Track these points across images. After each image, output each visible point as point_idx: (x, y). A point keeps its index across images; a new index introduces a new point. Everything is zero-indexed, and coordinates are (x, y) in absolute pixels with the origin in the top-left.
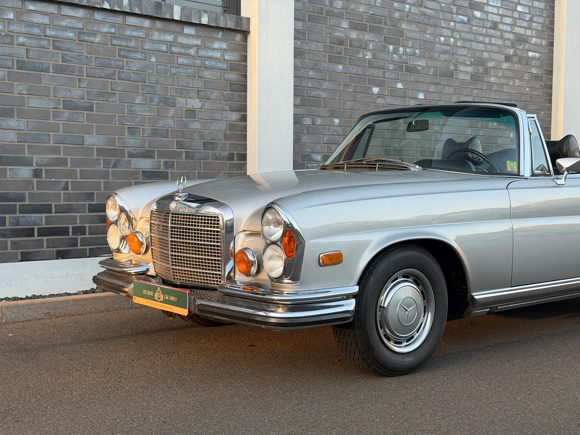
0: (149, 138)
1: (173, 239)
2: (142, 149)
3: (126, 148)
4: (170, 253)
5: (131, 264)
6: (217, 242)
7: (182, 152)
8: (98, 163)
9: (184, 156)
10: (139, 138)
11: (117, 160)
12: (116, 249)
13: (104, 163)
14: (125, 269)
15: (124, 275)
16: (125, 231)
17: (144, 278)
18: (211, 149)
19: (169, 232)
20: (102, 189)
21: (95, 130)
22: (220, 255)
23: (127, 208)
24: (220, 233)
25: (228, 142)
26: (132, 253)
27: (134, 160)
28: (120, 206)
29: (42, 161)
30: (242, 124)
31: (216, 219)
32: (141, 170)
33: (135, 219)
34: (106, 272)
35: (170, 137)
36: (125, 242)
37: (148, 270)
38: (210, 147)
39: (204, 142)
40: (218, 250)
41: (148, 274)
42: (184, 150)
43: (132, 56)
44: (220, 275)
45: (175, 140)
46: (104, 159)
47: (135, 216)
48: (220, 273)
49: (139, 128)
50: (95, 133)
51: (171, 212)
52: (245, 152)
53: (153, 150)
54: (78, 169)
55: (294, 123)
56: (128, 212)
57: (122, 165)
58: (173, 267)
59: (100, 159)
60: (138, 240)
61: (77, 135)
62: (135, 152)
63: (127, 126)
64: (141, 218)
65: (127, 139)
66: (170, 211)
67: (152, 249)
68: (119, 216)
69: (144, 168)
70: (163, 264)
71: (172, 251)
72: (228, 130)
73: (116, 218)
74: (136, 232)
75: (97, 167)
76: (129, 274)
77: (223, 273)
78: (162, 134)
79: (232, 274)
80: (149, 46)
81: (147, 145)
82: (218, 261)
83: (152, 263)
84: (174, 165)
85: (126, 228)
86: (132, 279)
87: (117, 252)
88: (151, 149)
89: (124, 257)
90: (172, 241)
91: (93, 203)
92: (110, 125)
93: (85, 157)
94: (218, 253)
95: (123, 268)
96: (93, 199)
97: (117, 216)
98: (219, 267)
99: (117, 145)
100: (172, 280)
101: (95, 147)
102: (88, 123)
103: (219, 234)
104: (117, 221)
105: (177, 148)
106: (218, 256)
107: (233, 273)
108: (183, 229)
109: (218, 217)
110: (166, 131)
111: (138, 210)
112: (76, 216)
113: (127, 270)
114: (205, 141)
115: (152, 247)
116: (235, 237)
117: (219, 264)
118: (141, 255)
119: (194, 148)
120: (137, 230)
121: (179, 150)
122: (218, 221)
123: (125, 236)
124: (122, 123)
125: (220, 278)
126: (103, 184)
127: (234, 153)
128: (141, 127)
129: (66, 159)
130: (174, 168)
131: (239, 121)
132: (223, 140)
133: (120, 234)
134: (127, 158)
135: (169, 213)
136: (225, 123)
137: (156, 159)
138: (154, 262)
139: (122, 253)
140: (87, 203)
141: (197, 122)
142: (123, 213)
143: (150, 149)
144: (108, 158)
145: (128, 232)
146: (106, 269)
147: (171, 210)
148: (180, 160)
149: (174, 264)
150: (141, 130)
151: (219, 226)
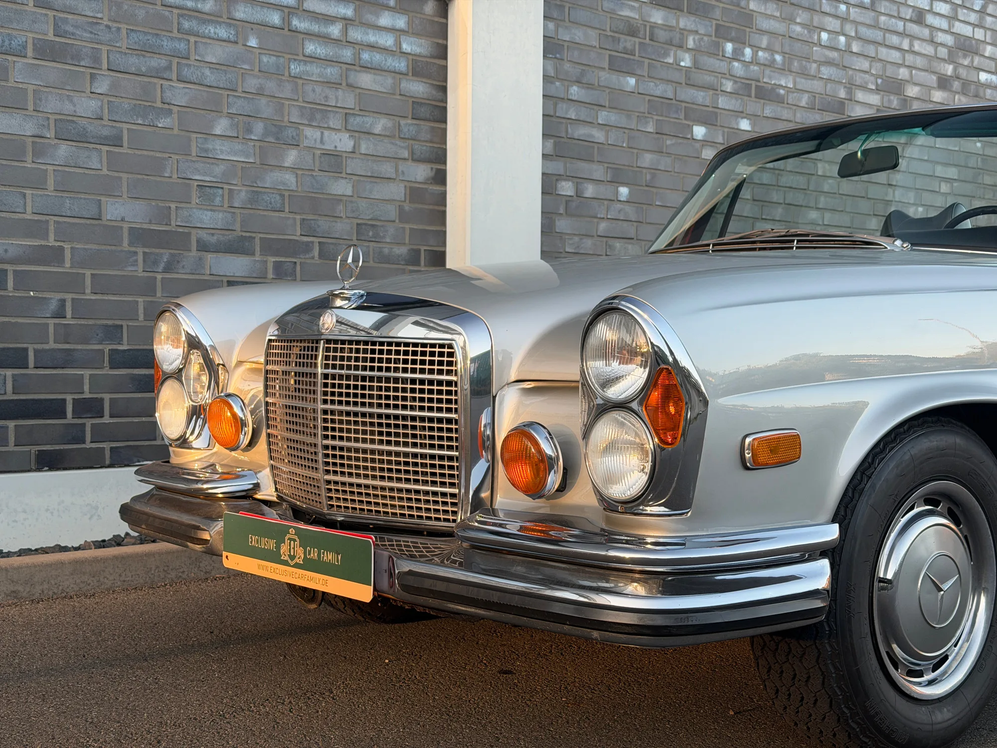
0: (242, 211)
1: (328, 406)
2: (227, 233)
3: (194, 231)
4: (320, 441)
5: (215, 472)
6: (449, 410)
7: (312, 242)
8: (131, 260)
9: (316, 252)
10: (221, 209)
11: (172, 255)
12: (178, 440)
13: (144, 261)
14: (200, 486)
15: (198, 500)
16: (200, 396)
17: (248, 506)
18: (374, 240)
19: (320, 389)
20: (141, 317)
21: (125, 189)
22: (454, 444)
23: (206, 342)
24: (456, 386)
25: (407, 226)
26: (217, 448)
27: (210, 257)
28: (188, 335)
29: (6, 251)
30: (438, 188)
31: (446, 350)
32: (225, 279)
33: (223, 365)
34: (153, 495)
35: (287, 210)
36: (200, 422)
37: (257, 486)
38: (371, 234)
39: (358, 224)
40: (449, 430)
41: (258, 496)
42: (316, 240)
43: (207, 31)
44: (453, 495)
45: (298, 217)
46: (144, 253)
47: (225, 361)
48: (456, 491)
49: (222, 188)
50: (125, 196)
51: (323, 337)
52: (441, 249)
53: (250, 237)
54: (88, 273)
55: (543, 193)
56: (209, 349)
57: (183, 267)
58: (327, 477)
59: (136, 253)
60: (234, 415)
61: (87, 196)
62: (213, 239)
63: (196, 183)
64: (240, 363)
65: (195, 210)
66: (322, 334)
67: (269, 435)
68: (186, 359)
69: (232, 274)
70: (299, 471)
71: (326, 437)
72: (407, 201)
73: (177, 364)
74: (229, 395)
75: (130, 268)
76: (212, 497)
77: (463, 491)
78: (271, 204)
79: (485, 495)
80: (245, 12)
81: (237, 227)
82: (450, 458)
83: (267, 471)
84: (295, 271)
85: (203, 387)
86: (218, 510)
87: (180, 446)
88: (248, 234)
89: (196, 458)
90: (325, 412)
91: (121, 348)
92: (159, 179)
93: (103, 247)
94: (450, 439)
95: (197, 482)
96: (121, 338)
97: (181, 358)
98: (452, 476)
99: (173, 223)
100: (325, 511)
101: (126, 226)
102: (110, 173)
103: (453, 389)
104: (180, 370)
105: (303, 233)
106: (450, 448)
107: (486, 491)
108: (356, 378)
109: (450, 346)
110: (278, 197)
111: (230, 345)
112: (82, 375)
113: (205, 486)
114: (359, 221)
115: (269, 431)
116: (494, 397)
117: (451, 468)
118: (239, 451)
119: (337, 236)
120: (230, 390)
121: (305, 239)
122: (451, 355)
123: (200, 405)
124: (184, 175)
125: (454, 504)
126: (142, 307)
127: (419, 250)
128: (226, 186)
129: (62, 249)
130: (296, 277)
131: (431, 183)
132: (397, 221)
133: (188, 403)
134: (194, 253)
135: (317, 342)
136: (402, 185)
137: (258, 257)
138: (273, 467)
139: (192, 448)
140: (107, 348)
141: (343, 181)
142: (195, 351)
143: (244, 234)
144: (154, 250)
145: (207, 396)
146: (153, 486)
147: (323, 331)
148: (308, 261)
149: (331, 468)
150: (226, 192)
151: (454, 368)
